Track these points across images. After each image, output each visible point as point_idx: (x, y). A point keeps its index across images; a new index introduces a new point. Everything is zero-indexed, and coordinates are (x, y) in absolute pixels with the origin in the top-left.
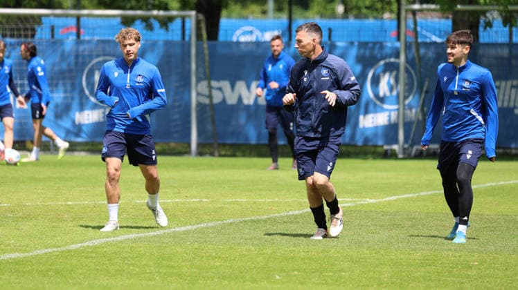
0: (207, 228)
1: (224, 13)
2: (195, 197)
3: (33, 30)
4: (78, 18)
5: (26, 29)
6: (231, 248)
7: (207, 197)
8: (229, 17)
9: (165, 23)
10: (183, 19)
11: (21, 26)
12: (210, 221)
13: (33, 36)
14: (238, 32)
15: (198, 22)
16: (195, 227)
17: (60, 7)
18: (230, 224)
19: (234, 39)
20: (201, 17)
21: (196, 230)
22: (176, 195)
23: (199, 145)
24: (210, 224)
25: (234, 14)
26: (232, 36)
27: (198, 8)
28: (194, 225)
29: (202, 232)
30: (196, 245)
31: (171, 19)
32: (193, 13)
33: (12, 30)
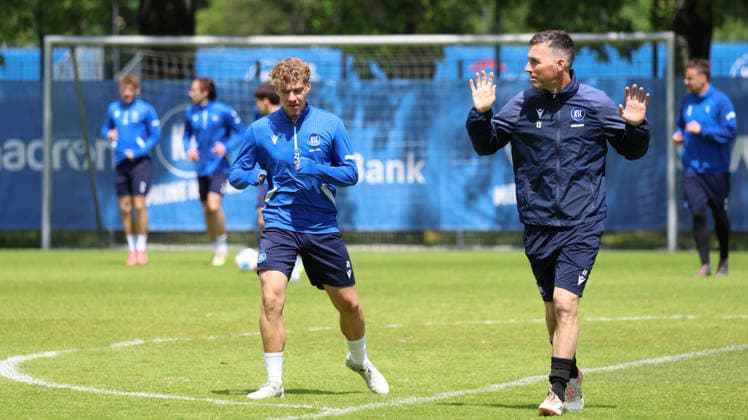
0: (696, 359)
1: (717, 34)
2: (676, 312)
3: (432, 67)
4: (498, 47)
5: (421, 66)
6: (733, 389)
7: (692, 313)
8: (724, 40)
9: (627, 51)
10: (655, 45)
11: (415, 61)
12: (698, 348)
13: (431, 76)
14: (738, 63)
15: (678, 49)
16: (677, 357)
17: (471, 31)
18: (730, 353)
19: (733, 73)
20: (682, 41)
21: (678, 361)
22: (647, 310)
23: (681, 234)
24: (699, 354)
25: (733, 36)
26: (729, 68)
27: (678, 27)
28: (675, 354)
29: (687, 364)
30: (679, 385)
31: (636, 45)
32: (670, 36)
33: (401, 67)
